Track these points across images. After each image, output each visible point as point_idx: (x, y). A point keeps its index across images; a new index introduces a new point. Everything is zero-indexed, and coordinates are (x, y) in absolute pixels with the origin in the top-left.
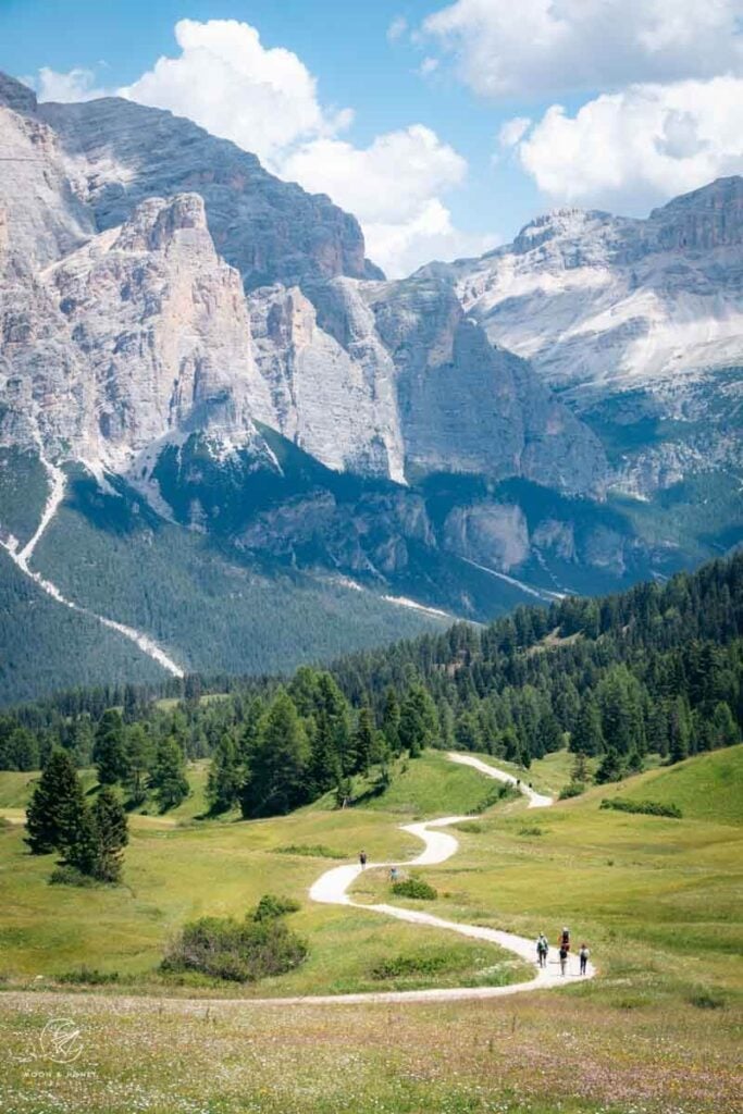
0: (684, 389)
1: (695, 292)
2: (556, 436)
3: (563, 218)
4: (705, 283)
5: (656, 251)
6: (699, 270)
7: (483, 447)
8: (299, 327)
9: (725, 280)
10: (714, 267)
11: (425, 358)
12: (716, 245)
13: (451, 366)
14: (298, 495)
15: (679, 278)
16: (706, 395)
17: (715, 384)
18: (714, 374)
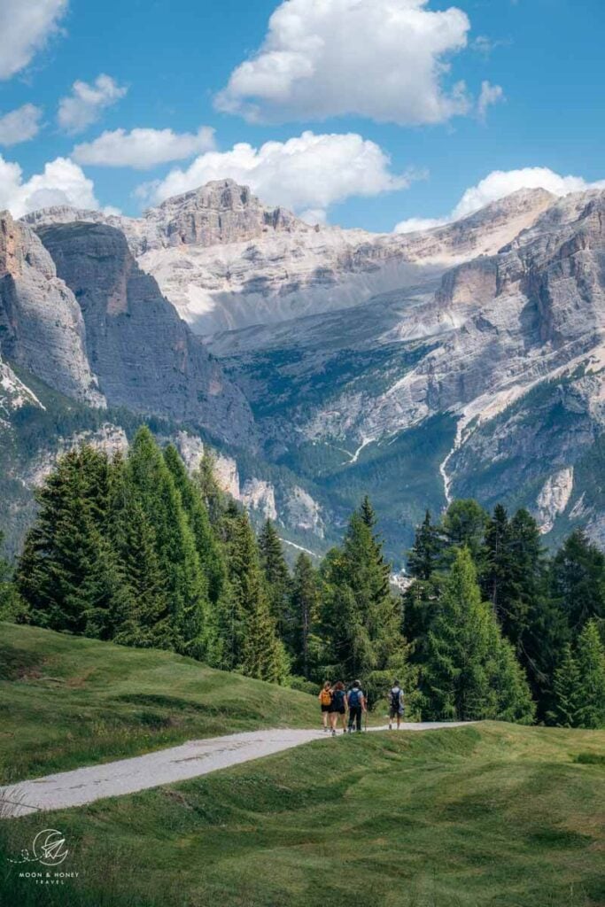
0: (239, 369)
1: (203, 286)
2: (217, 397)
3: (54, 216)
4: (210, 278)
5: (156, 248)
6: (201, 265)
7: (166, 404)
8: (11, 255)
9: (228, 276)
10: (217, 263)
11: (105, 305)
12: (212, 243)
13: (128, 316)
14: (87, 433)
15: (186, 273)
16: (264, 376)
17: (270, 365)
18: (267, 356)
